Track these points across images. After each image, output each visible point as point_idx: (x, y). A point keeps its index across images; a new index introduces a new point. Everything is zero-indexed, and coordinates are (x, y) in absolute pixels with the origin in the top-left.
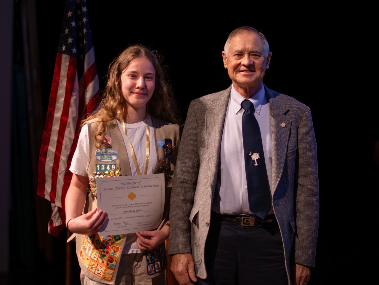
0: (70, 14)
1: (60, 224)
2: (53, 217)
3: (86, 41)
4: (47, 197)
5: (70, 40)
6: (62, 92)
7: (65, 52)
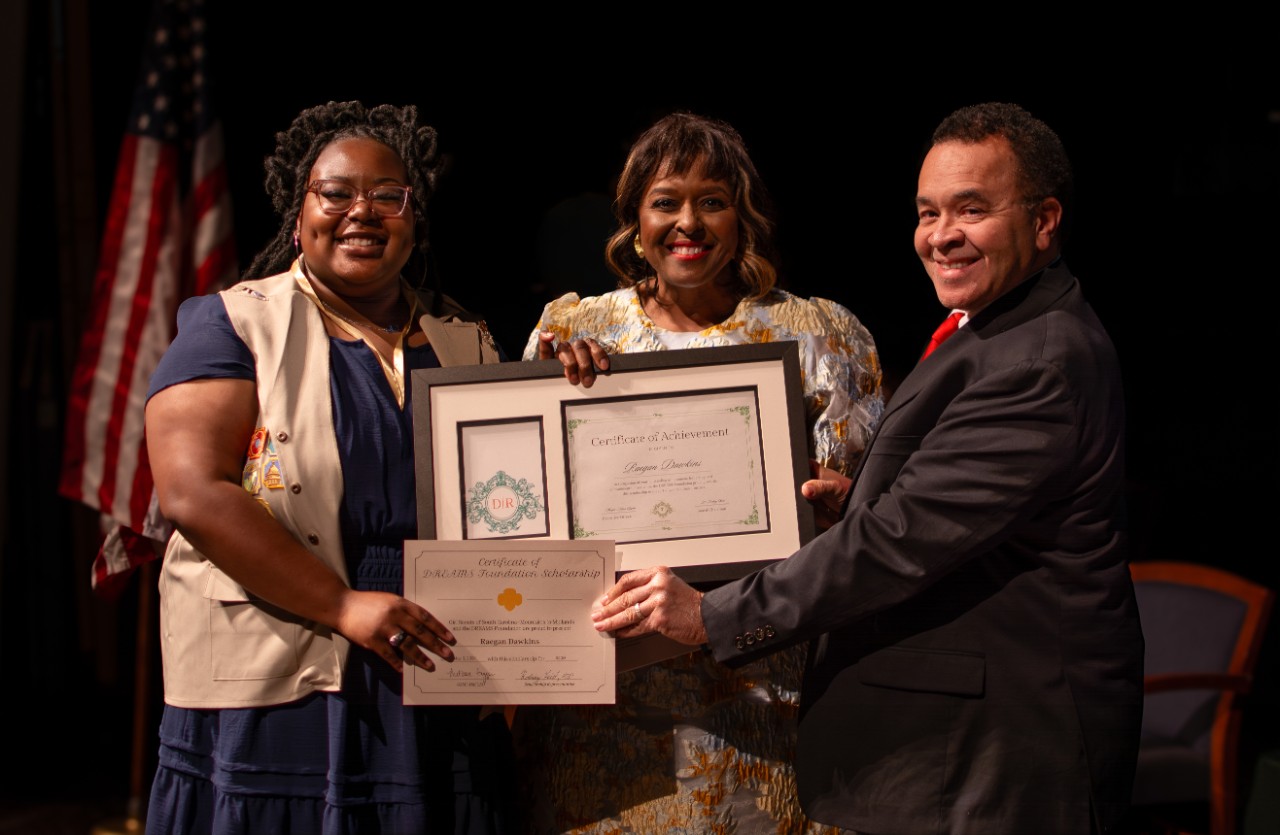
0: (161, 36)
1: (124, 568)
2: (107, 550)
4: (91, 499)
5: (161, 103)
6: (136, 233)
7: (147, 133)
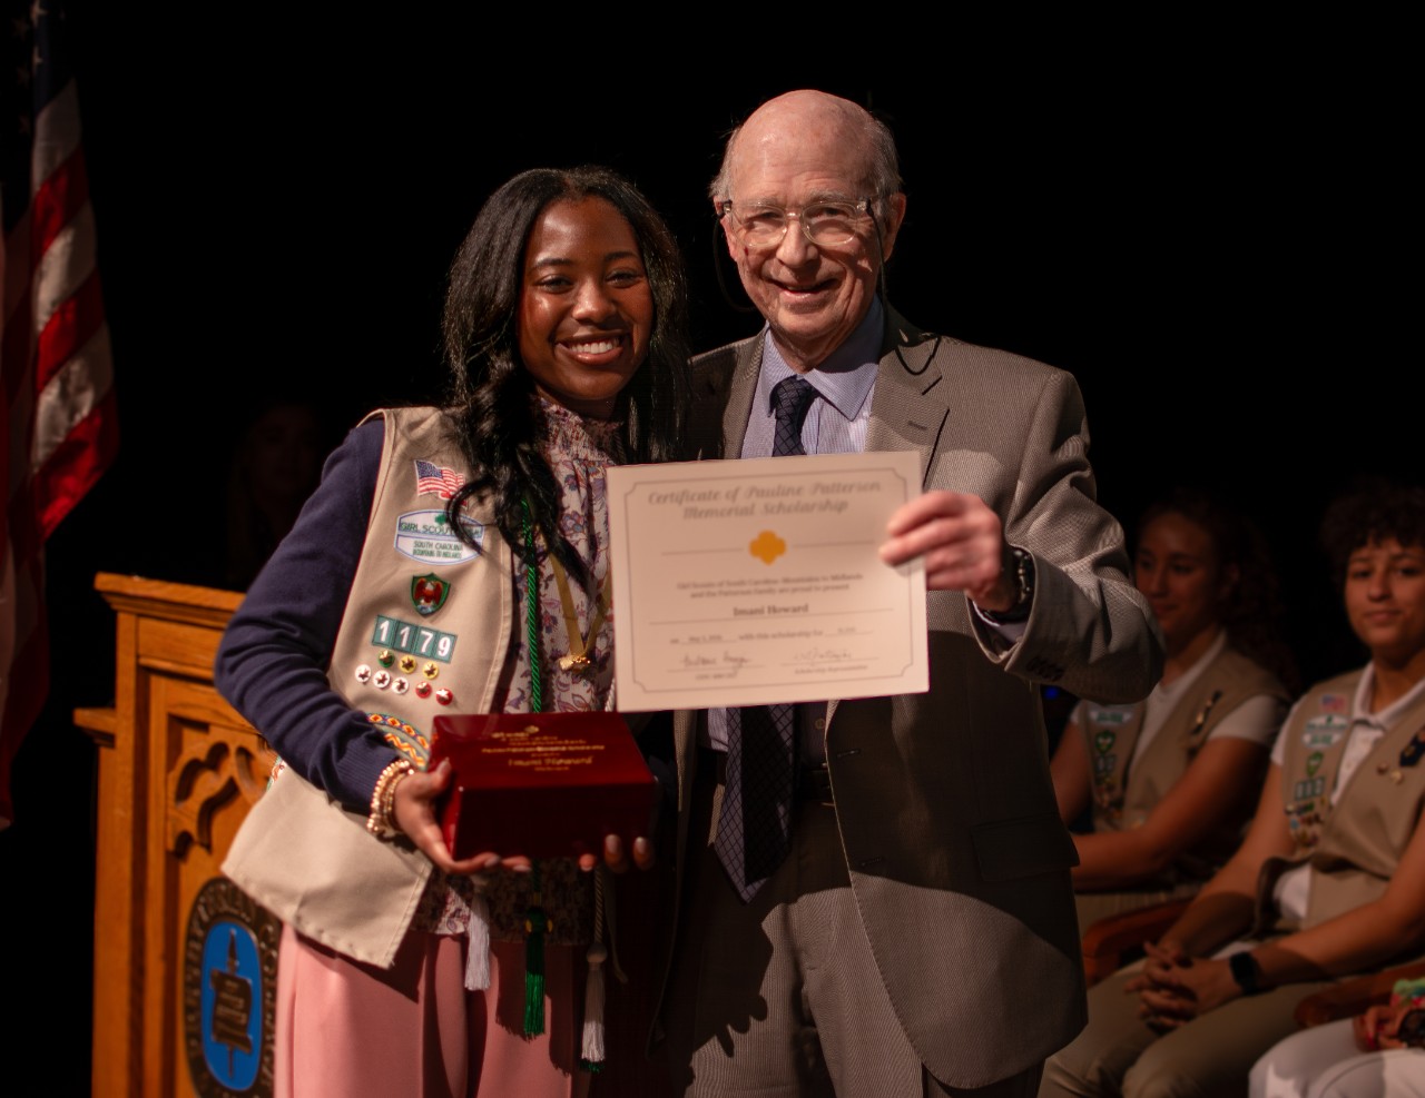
3: (40, 56)
